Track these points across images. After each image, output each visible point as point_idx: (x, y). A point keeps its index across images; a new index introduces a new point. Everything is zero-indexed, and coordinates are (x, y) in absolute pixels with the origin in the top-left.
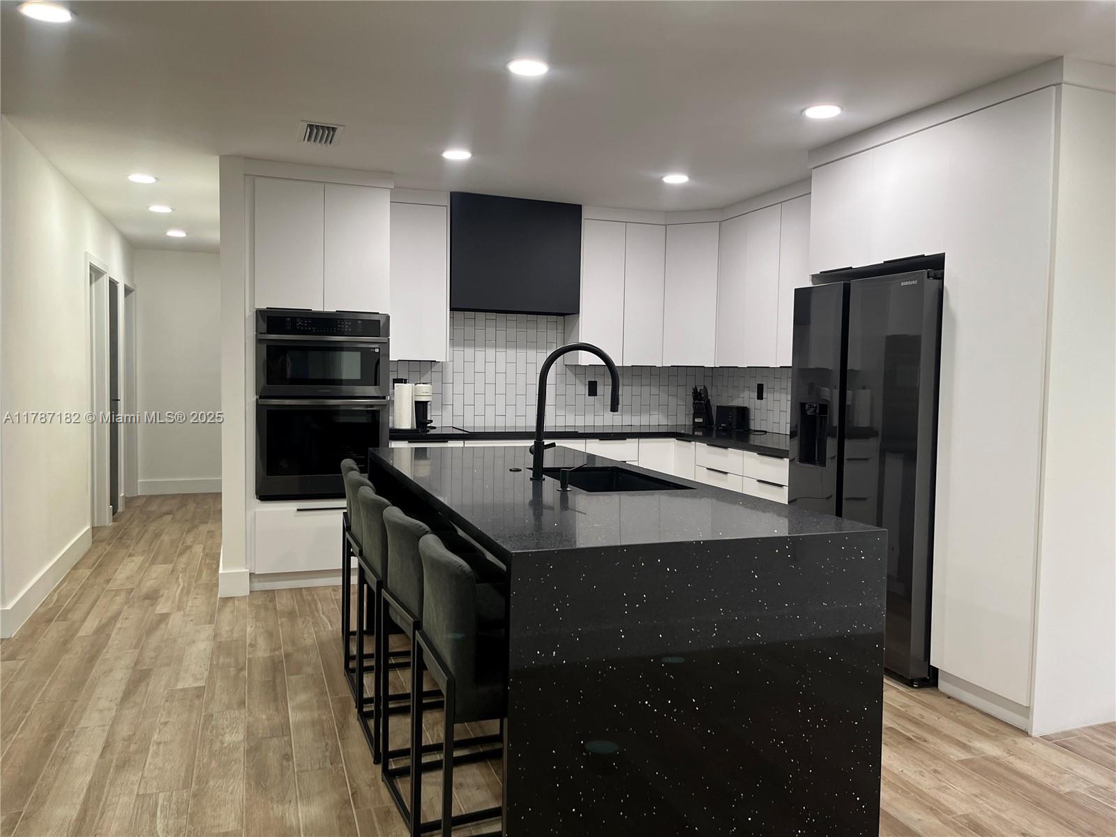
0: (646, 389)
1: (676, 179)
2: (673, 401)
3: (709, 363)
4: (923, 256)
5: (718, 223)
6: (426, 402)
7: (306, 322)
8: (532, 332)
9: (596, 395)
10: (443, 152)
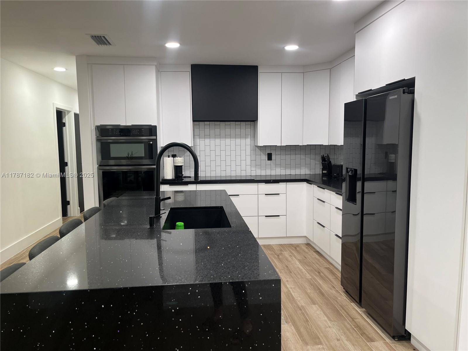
0: (298, 156)
1: (292, 48)
2: (313, 162)
3: (326, 143)
4: (404, 80)
5: (329, 69)
6: (181, 166)
7: (118, 130)
8: (238, 131)
9: (271, 160)
10: (165, 44)
